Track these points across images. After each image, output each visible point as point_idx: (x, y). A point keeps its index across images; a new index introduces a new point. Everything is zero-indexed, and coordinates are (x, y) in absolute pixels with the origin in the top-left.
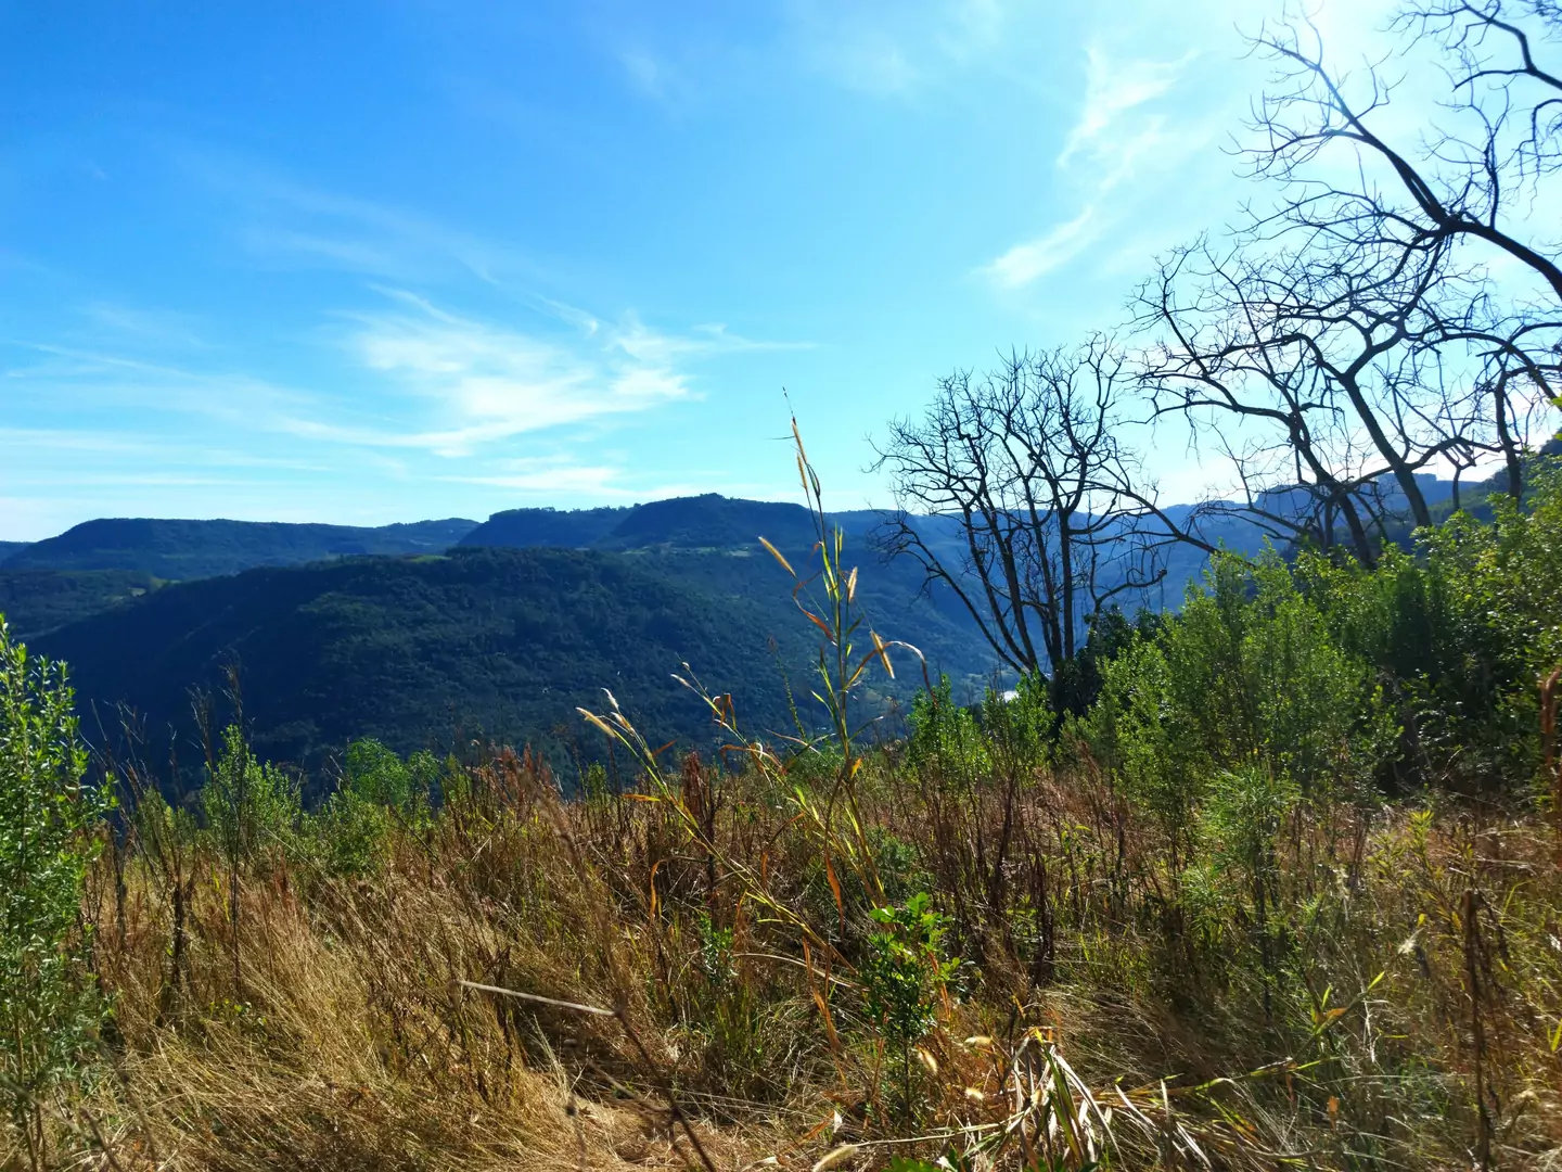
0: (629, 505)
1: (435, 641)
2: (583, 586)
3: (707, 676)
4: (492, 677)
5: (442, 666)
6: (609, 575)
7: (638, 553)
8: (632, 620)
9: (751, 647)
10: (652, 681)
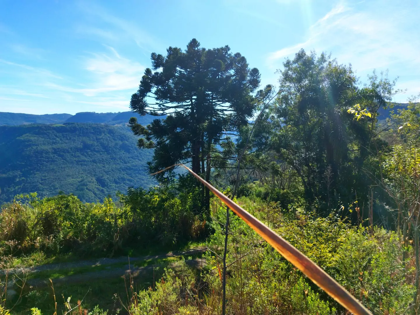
0: (117, 112)
1: (58, 149)
2: (103, 134)
3: (136, 160)
4: (75, 159)
5: (59, 155)
6: (111, 132)
7: (119, 125)
8: (116, 144)
9: (149, 153)
10: (121, 161)
